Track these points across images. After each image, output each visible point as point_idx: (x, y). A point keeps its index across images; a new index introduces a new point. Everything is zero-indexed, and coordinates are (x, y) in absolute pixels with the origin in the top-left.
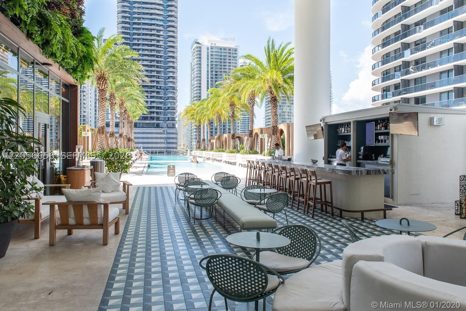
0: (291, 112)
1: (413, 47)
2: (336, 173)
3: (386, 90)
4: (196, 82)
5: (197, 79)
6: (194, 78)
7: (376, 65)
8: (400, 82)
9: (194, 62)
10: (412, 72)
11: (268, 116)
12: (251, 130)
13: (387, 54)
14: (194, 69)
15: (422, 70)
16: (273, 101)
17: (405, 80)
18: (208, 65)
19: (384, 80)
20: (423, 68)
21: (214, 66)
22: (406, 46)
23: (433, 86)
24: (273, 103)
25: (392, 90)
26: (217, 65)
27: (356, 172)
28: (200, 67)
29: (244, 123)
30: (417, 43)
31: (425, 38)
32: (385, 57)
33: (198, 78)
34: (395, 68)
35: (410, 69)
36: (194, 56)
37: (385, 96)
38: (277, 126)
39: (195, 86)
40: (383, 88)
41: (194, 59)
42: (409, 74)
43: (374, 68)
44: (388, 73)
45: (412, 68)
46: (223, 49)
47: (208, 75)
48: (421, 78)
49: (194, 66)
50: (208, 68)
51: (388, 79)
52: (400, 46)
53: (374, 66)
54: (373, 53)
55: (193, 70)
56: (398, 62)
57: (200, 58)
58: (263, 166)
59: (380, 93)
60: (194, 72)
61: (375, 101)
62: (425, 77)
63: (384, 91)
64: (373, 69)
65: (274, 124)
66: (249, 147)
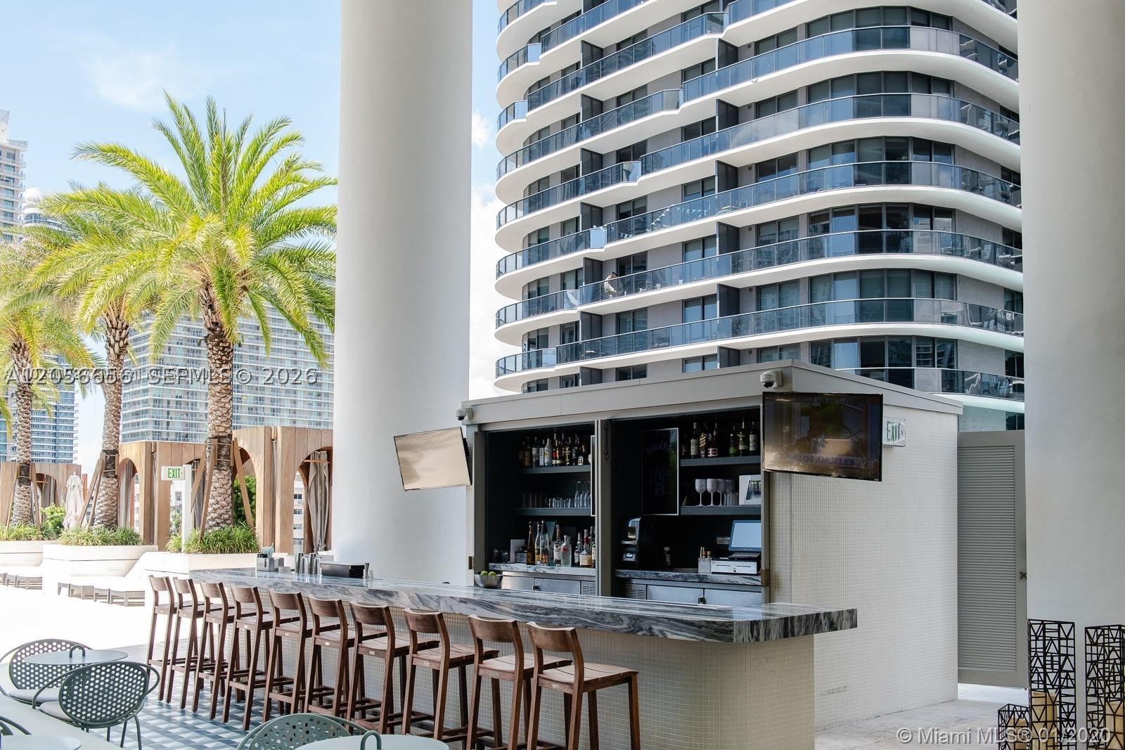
1: (612, 219)
2: (652, 634)
3: (537, 341)
7: (511, 261)
8: (578, 318)
10: (610, 292)
11: (134, 403)
12: (112, 448)
13: (539, 231)
15: (637, 291)
16: (216, 336)
17: (591, 314)
19: (531, 310)
20: (640, 284)
22: (594, 215)
23: (664, 341)
24: (218, 345)
25: (555, 341)
27: (748, 628)
30: (623, 210)
31: (644, 198)
32: (534, 240)
34: (563, 275)
35: (607, 285)
37: (534, 359)
38: (230, 436)
40: (529, 333)
42: (603, 298)
43: (503, 270)
44: (541, 291)
45: (610, 282)
48: (634, 312)
51: (545, 307)
52: (577, 212)
53: (502, 263)
54: (500, 225)
56: (574, 259)
58: (217, 601)
59: (518, 350)
61: (505, 371)
62: (644, 310)
63: (531, 343)
64: (499, 273)
65: (221, 429)
66: (101, 515)
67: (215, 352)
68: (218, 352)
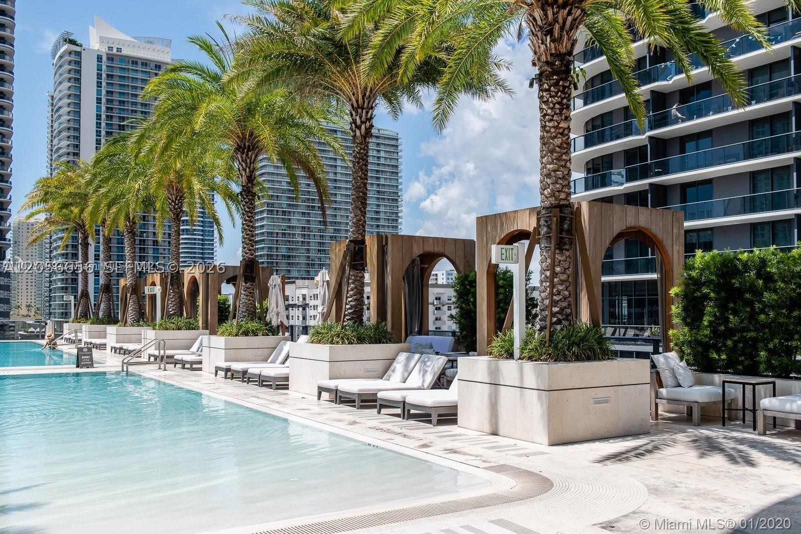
0: (309, 228)
4: (65, 143)
5: (69, 134)
6: (60, 132)
8: (646, 143)
9: (60, 91)
10: (678, 118)
14: (60, 107)
16: (554, 72)
17: (659, 138)
18: (99, 101)
21: (116, 105)
26: (124, 102)
28: (78, 105)
29: (191, 253)
33: (72, 133)
36: (61, 75)
39: (61, 151)
40: (593, 160)
41: (60, 83)
44: (606, 123)
46: (140, 62)
47: (98, 125)
49: (60, 99)
50: (99, 109)
52: (644, 53)
55: (57, 110)
57: (78, 80)
60: (60, 116)
66: (350, 311)
67: (553, 94)
68: (557, 93)
